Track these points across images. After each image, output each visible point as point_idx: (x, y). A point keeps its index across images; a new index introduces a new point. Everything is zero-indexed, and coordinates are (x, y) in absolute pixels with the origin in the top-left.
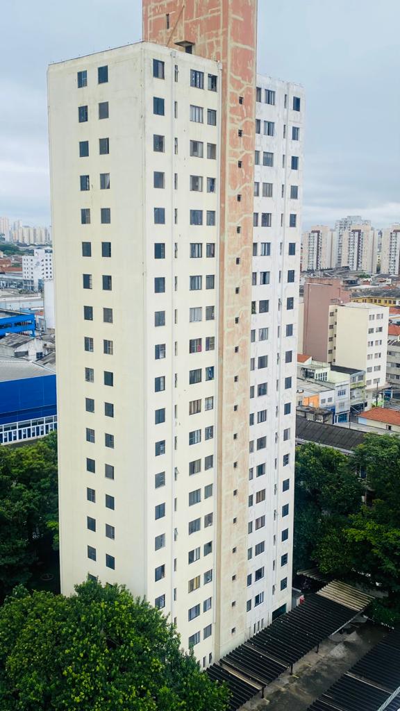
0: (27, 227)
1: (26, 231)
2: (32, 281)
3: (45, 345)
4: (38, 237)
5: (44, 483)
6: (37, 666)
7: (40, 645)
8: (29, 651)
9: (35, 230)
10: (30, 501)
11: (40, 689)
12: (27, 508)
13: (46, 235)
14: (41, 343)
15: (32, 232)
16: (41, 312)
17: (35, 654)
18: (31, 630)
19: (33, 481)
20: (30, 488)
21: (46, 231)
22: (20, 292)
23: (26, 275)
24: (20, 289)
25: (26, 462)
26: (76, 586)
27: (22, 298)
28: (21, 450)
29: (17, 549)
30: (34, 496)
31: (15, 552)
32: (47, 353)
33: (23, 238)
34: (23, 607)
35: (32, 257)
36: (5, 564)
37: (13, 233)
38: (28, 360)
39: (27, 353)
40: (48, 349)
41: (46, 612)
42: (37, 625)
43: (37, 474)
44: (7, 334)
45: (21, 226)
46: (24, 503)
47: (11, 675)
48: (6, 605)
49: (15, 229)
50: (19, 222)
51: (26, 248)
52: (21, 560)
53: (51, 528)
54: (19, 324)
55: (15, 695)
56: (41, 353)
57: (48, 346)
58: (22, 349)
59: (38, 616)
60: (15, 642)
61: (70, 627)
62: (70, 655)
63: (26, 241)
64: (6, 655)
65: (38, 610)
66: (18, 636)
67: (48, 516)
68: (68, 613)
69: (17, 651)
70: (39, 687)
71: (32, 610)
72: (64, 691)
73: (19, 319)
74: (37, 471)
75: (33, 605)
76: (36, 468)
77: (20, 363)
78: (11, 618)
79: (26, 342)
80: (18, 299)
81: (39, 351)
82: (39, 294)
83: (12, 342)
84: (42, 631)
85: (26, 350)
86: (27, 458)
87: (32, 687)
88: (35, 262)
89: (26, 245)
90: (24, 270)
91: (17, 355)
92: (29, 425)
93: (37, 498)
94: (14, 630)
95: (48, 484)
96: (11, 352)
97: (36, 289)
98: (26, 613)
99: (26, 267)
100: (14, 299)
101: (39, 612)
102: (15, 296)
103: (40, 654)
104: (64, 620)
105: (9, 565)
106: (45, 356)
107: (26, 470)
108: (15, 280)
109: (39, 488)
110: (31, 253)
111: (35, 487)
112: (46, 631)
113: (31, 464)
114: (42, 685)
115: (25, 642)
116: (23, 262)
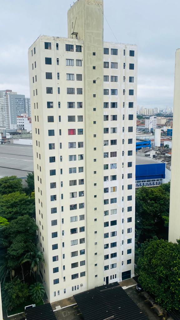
0: (146, 109)
1: (145, 110)
2: (149, 129)
3: (156, 152)
4: (150, 113)
5: (162, 202)
6: (163, 265)
7: (164, 258)
8: (160, 259)
9: (149, 110)
10: (156, 208)
11: (165, 273)
12: (155, 210)
13: (153, 111)
14: (155, 152)
15: (148, 110)
16: (153, 140)
17: (162, 260)
18: (161, 252)
19: (157, 201)
20: (156, 203)
21: (153, 110)
22: (144, 133)
23: (146, 126)
24: (144, 132)
25: (155, 194)
26: (177, 240)
27: (145, 135)
28: (153, 189)
29: (151, 224)
30: (158, 206)
31: (151, 225)
32: (157, 155)
33: (144, 113)
34: (157, 244)
35: (149, 120)
36: (147, 228)
37: (141, 111)
38: (150, 158)
39: (149, 155)
40: (157, 154)
41: (166, 247)
42: (163, 251)
43: (159, 198)
44: (142, 148)
45: (144, 108)
46: (154, 208)
47: (153, 266)
48: (151, 242)
49: (141, 110)
50: (143, 107)
51: (146, 117)
52: (152, 228)
53: (164, 218)
54: (145, 144)
55: (155, 273)
56: (155, 155)
57: (157, 153)
58: (148, 153)
59: (163, 248)
60: (154, 255)
61: (175, 254)
62: (176, 263)
63: (145, 114)
64: (151, 259)
65: (163, 245)
66: (156, 253)
67: (163, 214)
68: (174, 249)
69: (155, 258)
70: (164, 272)
71: (160, 245)
72: (173, 276)
73: (145, 143)
74: (159, 197)
75: (161, 244)
76: (158, 196)
77: (147, 158)
78: (153, 247)
79: (149, 151)
80: (144, 135)
81: (154, 155)
82: (152, 134)
83: (144, 151)
84: (165, 253)
85: (149, 154)
86: (155, 192)
87: (161, 271)
88: (150, 122)
89: (145, 116)
90: (146, 125)
91: (146, 156)
92: (150, 181)
93: (159, 207)
94: (154, 251)
95: (163, 203)
96: (144, 154)
97: (150, 132)
98: (158, 246)
99: (147, 123)
100: (142, 135)
101: (164, 246)
102: (143, 134)
103: (164, 261)
104: (173, 251)
105: (148, 229)
106: (156, 156)
107: (155, 196)
108: (142, 128)
109: (160, 204)
110: (148, 118)
111: (158, 203)
112: (167, 253)
113: (157, 194)
114: (165, 272)
115: (159, 256)
116: (146, 122)
